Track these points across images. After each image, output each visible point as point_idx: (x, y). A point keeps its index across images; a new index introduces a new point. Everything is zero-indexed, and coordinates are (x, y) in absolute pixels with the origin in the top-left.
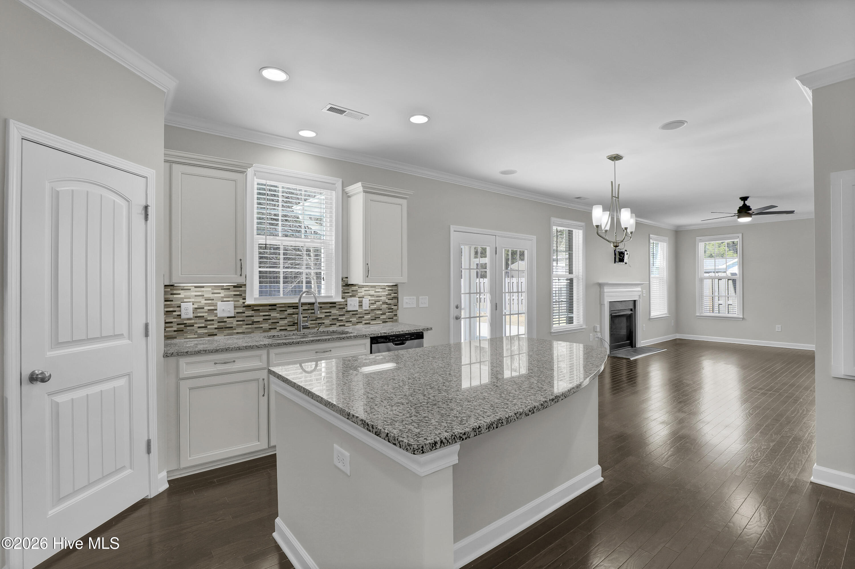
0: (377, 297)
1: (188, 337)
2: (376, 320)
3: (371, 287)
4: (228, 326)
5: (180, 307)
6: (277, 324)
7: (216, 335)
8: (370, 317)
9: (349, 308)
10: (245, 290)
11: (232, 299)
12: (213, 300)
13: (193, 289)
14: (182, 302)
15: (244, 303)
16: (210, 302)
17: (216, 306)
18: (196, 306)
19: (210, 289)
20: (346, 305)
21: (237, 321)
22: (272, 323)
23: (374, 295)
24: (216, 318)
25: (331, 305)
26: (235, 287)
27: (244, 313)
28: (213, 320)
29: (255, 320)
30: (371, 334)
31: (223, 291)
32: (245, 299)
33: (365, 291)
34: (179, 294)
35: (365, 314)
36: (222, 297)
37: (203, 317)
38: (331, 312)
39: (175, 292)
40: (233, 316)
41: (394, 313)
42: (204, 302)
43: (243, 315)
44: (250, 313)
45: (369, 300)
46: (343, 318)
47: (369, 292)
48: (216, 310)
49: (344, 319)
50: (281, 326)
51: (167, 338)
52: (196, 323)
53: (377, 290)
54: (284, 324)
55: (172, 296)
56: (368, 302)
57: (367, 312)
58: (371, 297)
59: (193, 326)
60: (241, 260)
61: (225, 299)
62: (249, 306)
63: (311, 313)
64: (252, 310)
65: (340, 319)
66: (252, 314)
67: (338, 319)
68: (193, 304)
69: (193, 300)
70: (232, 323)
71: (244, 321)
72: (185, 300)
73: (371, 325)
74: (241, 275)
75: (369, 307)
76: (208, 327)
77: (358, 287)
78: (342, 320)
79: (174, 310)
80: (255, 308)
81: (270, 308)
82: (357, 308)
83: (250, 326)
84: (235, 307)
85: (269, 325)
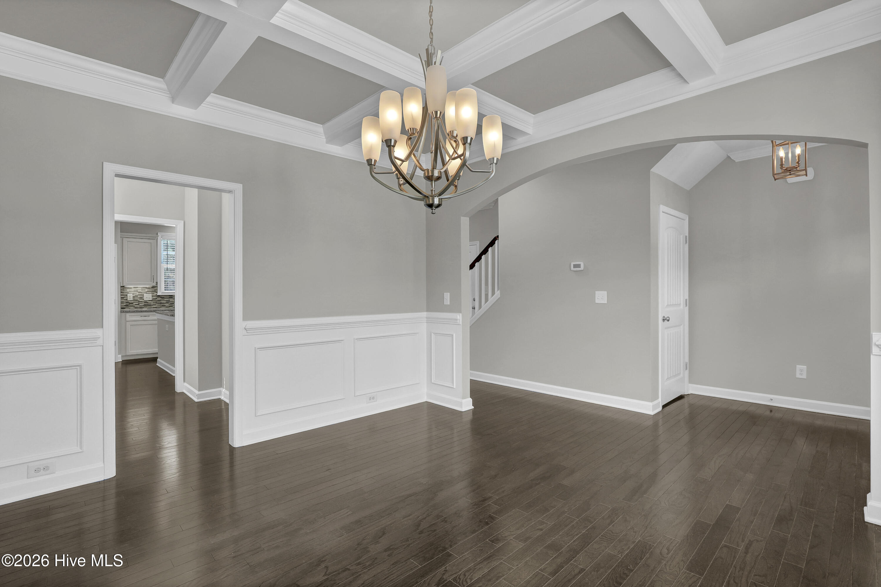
4: (149, 304)
5: (127, 295)
7: (143, 308)
10: (157, 289)
11: (151, 293)
12: (142, 293)
13: (133, 288)
15: (157, 294)
16: (140, 293)
17: (144, 295)
19: (141, 288)
21: (154, 302)
24: (143, 301)
26: (152, 287)
29: (162, 302)
31: (147, 289)
32: (157, 293)
34: (127, 290)
36: (147, 292)
37: (137, 300)
39: (125, 289)
40: (151, 300)
42: (138, 294)
43: (156, 299)
44: (160, 299)
51: (122, 308)
52: (134, 303)
55: (124, 291)
59: (133, 304)
60: (153, 276)
61: (147, 293)
62: (159, 296)
64: (161, 298)
68: (133, 295)
69: (133, 293)
70: (151, 303)
71: (157, 302)
72: (129, 293)
74: (153, 282)
76: (140, 304)
79: (124, 297)
80: (162, 297)
81: (169, 297)
83: (159, 305)
84: (152, 296)
85: (169, 304)
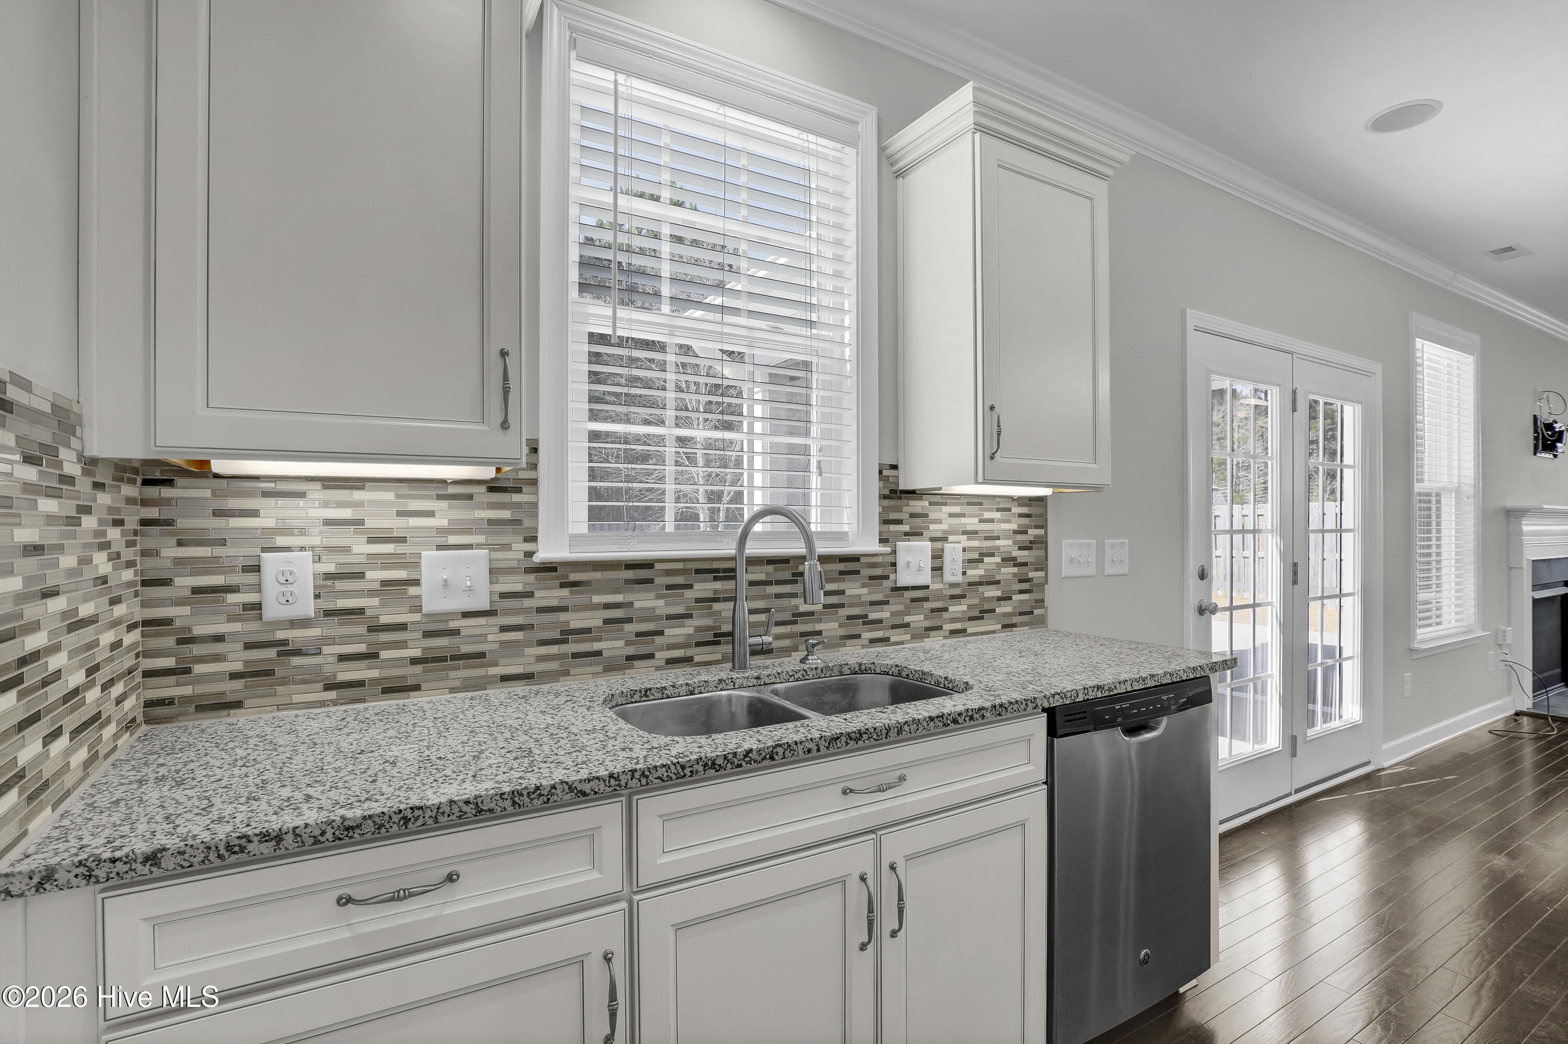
0: (987, 538)
1: (297, 698)
2: (982, 618)
3: (969, 504)
4: (465, 649)
5: (257, 569)
6: (658, 639)
7: (417, 688)
8: (965, 608)
9: (904, 578)
10: (535, 505)
11: (480, 539)
12: (402, 540)
14: (264, 550)
15: (529, 554)
16: (389, 548)
17: (416, 565)
18: (331, 568)
19: (389, 496)
20: (894, 564)
21: (504, 629)
22: (638, 634)
23: (976, 532)
24: (416, 617)
25: (842, 567)
26: (493, 487)
27: (530, 595)
28: (402, 627)
29: (574, 625)
30: (1053, 696)
31: (444, 504)
32: (534, 539)
33: (951, 515)
34: (254, 513)
35: (953, 597)
36: (442, 531)
37: (361, 611)
38: (842, 592)
39: (233, 503)
40: (486, 606)
41: (1035, 596)
42: (361, 548)
43: (528, 603)
44: (552, 595)
45: (964, 550)
46: (884, 614)
47: (963, 520)
48: (416, 582)
49: (887, 618)
50: (670, 647)
52: (332, 641)
53: (987, 515)
54: (681, 640)
55: (221, 522)
56: (960, 556)
57: (957, 591)
58: (968, 539)
59: (317, 652)
60: (504, 354)
61: (452, 540)
62: (549, 568)
63: (778, 596)
64: (563, 585)
65: (872, 616)
66: (561, 598)
67: (866, 616)
68: (318, 559)
69: (315, 541)
70: (482, 638)
71: (531, 627)
72: (281, 541)
73: (969, 638)
74: (505, 425)
75: (964, 573)
76: (384, 654)
77: (931, 504)
78: (880, 621)
79: (229, 582)
80: (574, 577)
81: (630, 574)
82: (925, 578)
83: (554, 649)
84: (494, 572)
85: (628, 644)
